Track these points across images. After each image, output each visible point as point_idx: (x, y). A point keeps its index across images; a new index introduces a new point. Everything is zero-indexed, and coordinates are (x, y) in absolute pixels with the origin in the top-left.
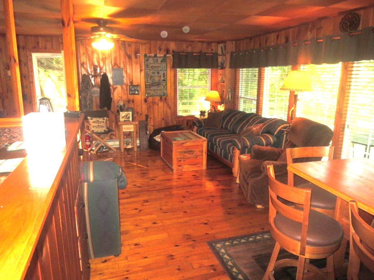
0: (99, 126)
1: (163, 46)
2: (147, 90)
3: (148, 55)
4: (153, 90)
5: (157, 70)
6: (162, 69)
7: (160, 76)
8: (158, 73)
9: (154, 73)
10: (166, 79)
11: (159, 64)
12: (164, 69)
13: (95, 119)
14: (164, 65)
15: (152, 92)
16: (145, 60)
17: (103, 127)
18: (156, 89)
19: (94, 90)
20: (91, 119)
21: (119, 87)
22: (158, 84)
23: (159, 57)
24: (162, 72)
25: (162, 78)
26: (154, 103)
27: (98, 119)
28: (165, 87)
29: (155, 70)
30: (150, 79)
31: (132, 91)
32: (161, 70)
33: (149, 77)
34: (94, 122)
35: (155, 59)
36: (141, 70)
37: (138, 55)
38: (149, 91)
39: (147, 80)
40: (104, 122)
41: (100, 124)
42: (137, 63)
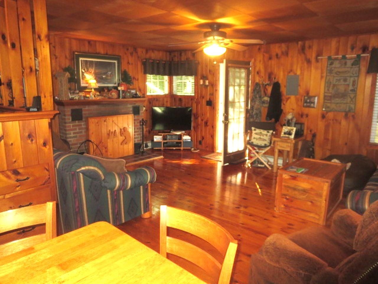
0: (260, 138)
1: (358, 43)
2: (326, 102)
3: (333, 57)
4: (335, 103)
5: (343, 77)
6: (352, 75)
7: (348, 85)
8: (345, 80)
9: (339, 80)
10: (355, 89)
11: (348, 68)
12: (355, 75)
13: (258, 131)
14: (356, 68)
15: (333, 106)
16: (329, 63)
17: (264, 140)
18: (338, 102)
19: (264, 100)
20: (255, 130)
21: (293, 98)
22: (344, 95)
23: (349, 59)
24: (352, 79)
25: (351, 88)
26: (335, 120)
27: (262, 131)
28: (354, 100)
29: (340, 77)
30: (333, 89)
31: (306, 102)
32: (351, 77)
33: (332, 85)
34: (256, 134)
35: (344, 61)
36: (322, 77)
37: (319, 58)
38: (329, 105)
39: (328, 90)
40: (268, 135)
41: (262, 137)
42: (316, 68)
